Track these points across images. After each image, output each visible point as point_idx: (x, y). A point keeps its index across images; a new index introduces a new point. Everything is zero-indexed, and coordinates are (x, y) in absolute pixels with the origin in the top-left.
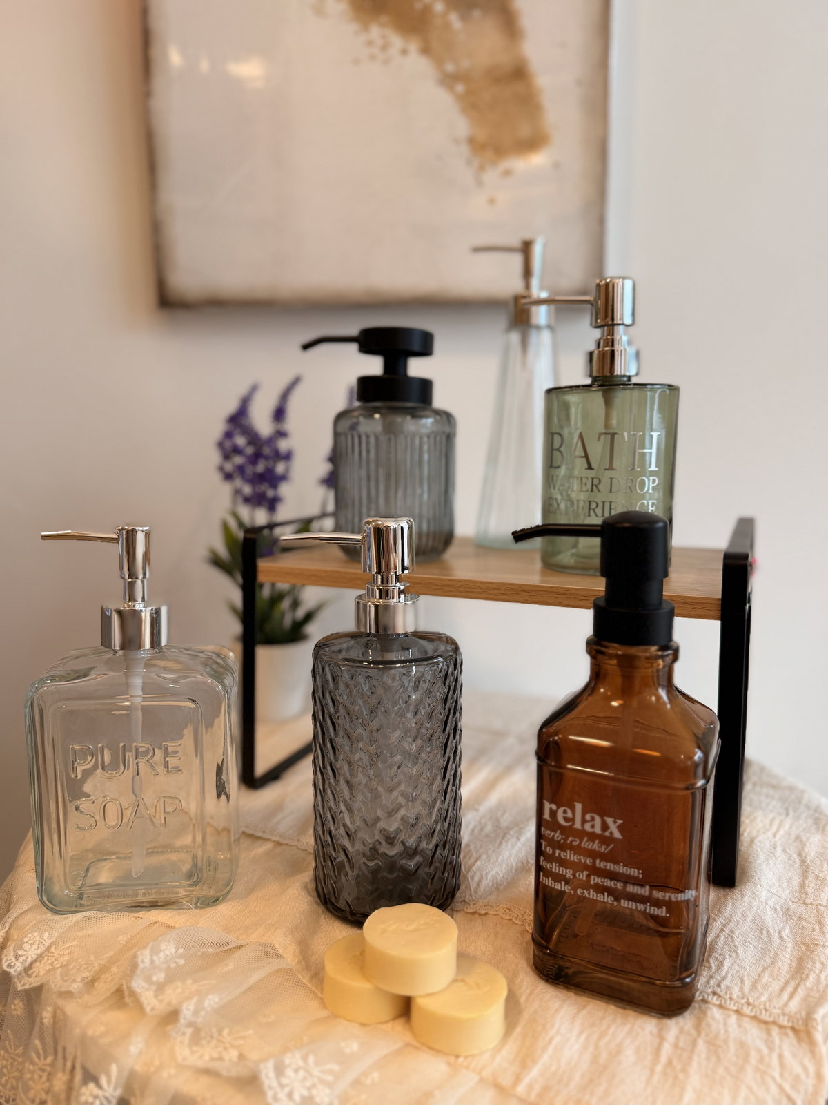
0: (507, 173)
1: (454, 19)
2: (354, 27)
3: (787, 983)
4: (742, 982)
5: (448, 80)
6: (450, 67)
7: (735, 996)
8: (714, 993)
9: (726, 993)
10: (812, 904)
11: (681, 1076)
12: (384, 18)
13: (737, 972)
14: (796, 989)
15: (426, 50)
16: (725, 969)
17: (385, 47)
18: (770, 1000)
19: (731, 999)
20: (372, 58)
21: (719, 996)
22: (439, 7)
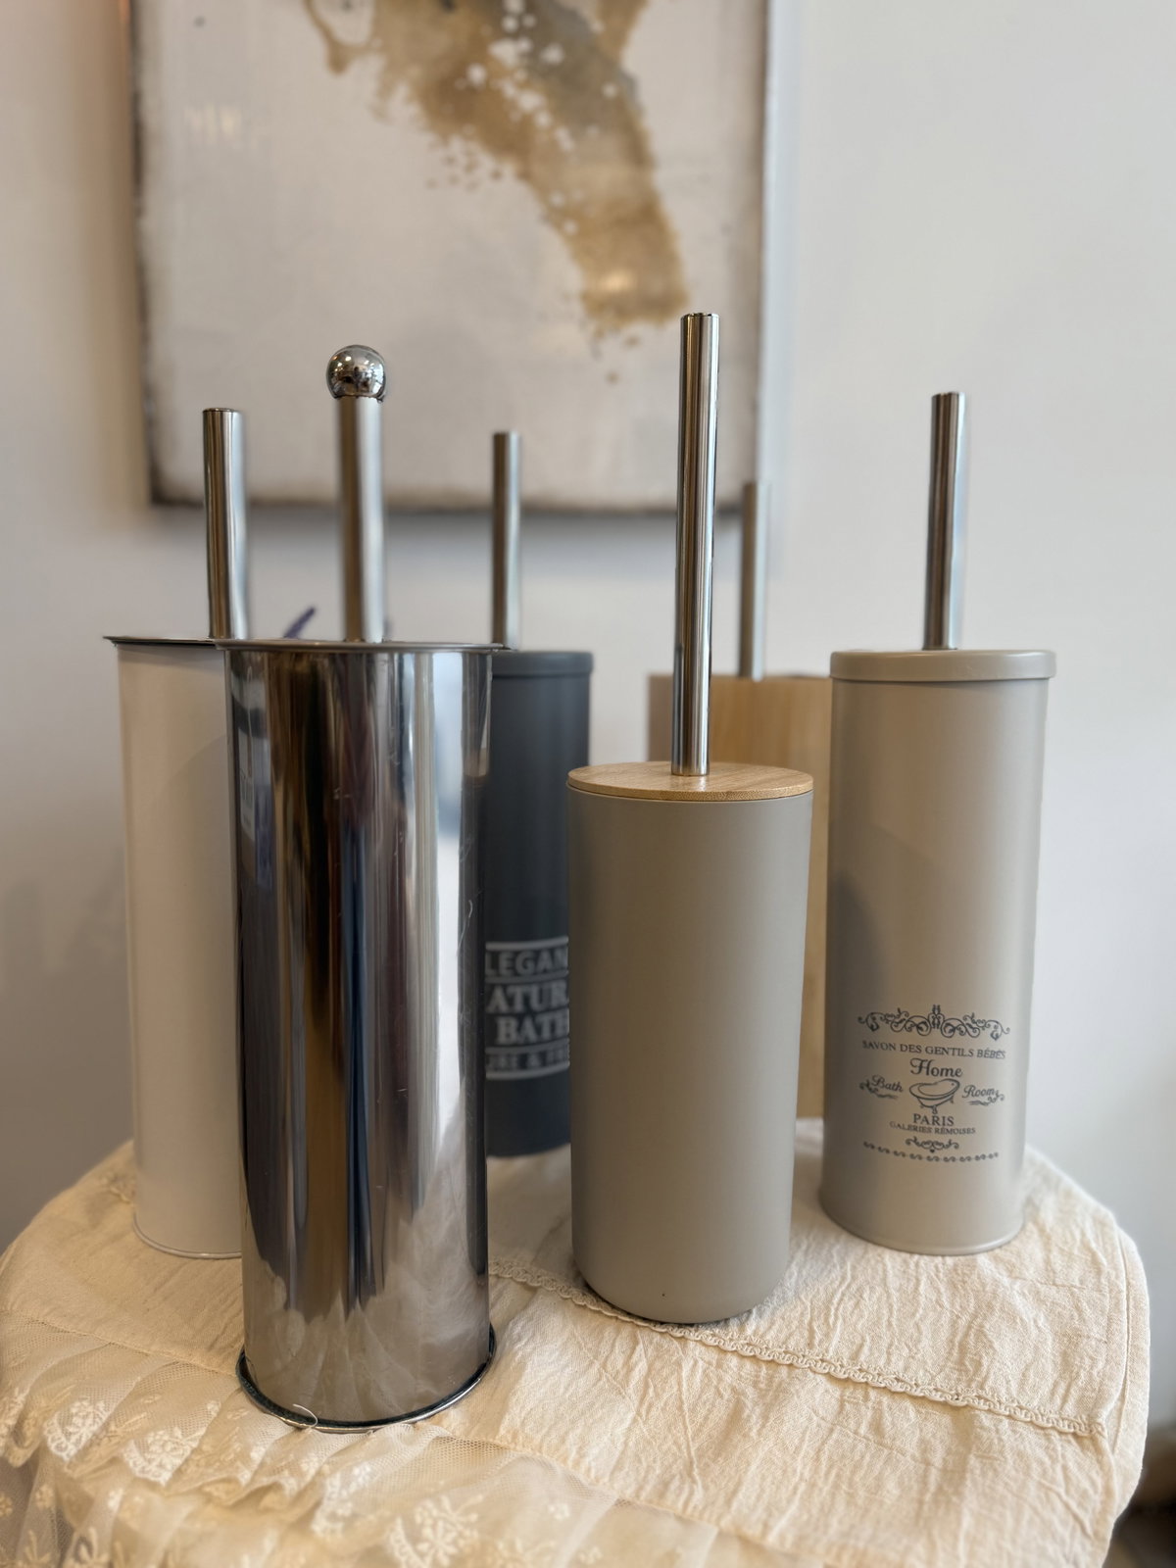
0: (633, 342)
1: (563, 137)
2: (427, 138)
4: (1008, 1382)
5: (556, 217)
6: (557, 199)
7: (1003, 1400)
8: (980, 1397)
9: (993, 1395)
10: (1064, 1286)
11: (955, 1499)
12: (470, 129)
13: (1000, 1370)
14: (1068, 1391)
15: (525, 175)
16: (984, 1369)
17: (470, 168)
18: (1042, 1404)
19: (999, 1401)
20: (453, 180)
21: (986, 1400)
22: (543, 120)
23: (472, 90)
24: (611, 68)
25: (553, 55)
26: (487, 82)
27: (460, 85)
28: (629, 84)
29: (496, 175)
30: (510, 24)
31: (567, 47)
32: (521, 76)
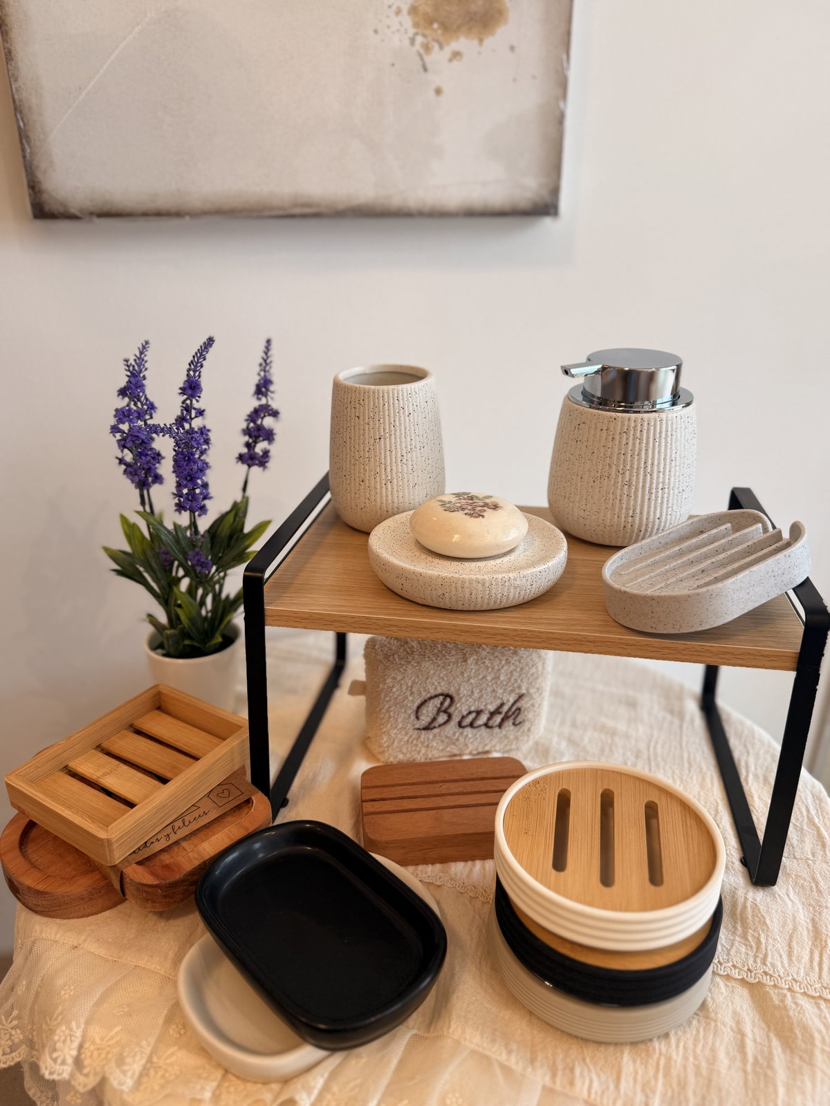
3: (812, 952)
4: (781, 956)
7: (782, 975)
8: (766, 973)
9: (774, 971)
10: (801, 859)
11: (769, 1072)
13: (774, 946)
14: (821, 957)
16: (763, 946)
18: (807, 974)
19: (779, 976)
21: (771, 976)
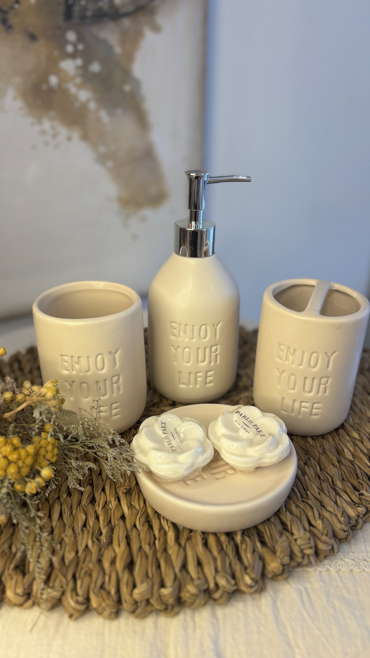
0: (143, 219)
1: (104, 115)
2: (30, 120)
5: (102, 159)
6: (102, 150)
12: (52, 114)
15: (85, 138)
17: (54, 136)
20: (46, 143)
22: (92, 106)
23: (51, 90)
24: (127, 75)
25: (95, 67)
26: (60, 84)
27: (44, 87)
28: (137, 84)
29: (69, 139)
30: (70, 49)
31: (103, 63)
32: (78, 80)
